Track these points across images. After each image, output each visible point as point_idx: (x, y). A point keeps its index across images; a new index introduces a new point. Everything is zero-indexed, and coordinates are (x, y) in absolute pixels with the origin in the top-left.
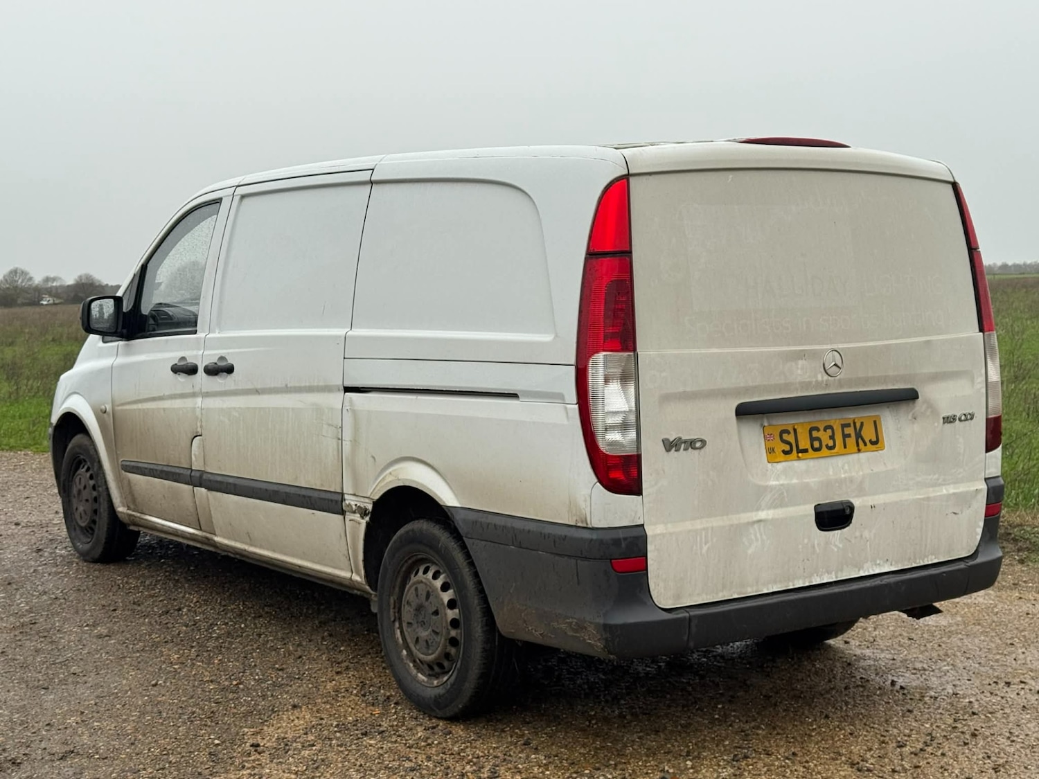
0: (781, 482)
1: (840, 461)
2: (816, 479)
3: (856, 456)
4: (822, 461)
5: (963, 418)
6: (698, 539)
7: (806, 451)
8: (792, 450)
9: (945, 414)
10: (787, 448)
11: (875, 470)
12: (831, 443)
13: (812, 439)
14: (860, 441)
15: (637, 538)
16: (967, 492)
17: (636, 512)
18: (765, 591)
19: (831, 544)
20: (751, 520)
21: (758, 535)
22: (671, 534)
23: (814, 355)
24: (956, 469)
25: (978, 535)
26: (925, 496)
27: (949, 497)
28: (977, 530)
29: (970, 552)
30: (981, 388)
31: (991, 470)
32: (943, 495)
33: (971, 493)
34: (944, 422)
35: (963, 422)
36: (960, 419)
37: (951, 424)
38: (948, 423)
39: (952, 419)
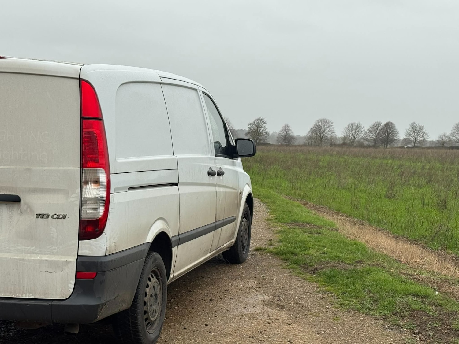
5: (55, 216)
9: (38, 213)
16: (58, 261)
24: (51, 246)
25: (71, 288)
26: (21, 258)
27: (41, 261)
28: (69, 285)
29: (64, 298)
30: (74, 201)
31: (84, 251)
32: (36, 260)
33: (63, 262)
34: (37, 218)
35: (55, 219)
36: (52, 217)
37: (45, 219)
38: (41, 218)
39: (44, 216)
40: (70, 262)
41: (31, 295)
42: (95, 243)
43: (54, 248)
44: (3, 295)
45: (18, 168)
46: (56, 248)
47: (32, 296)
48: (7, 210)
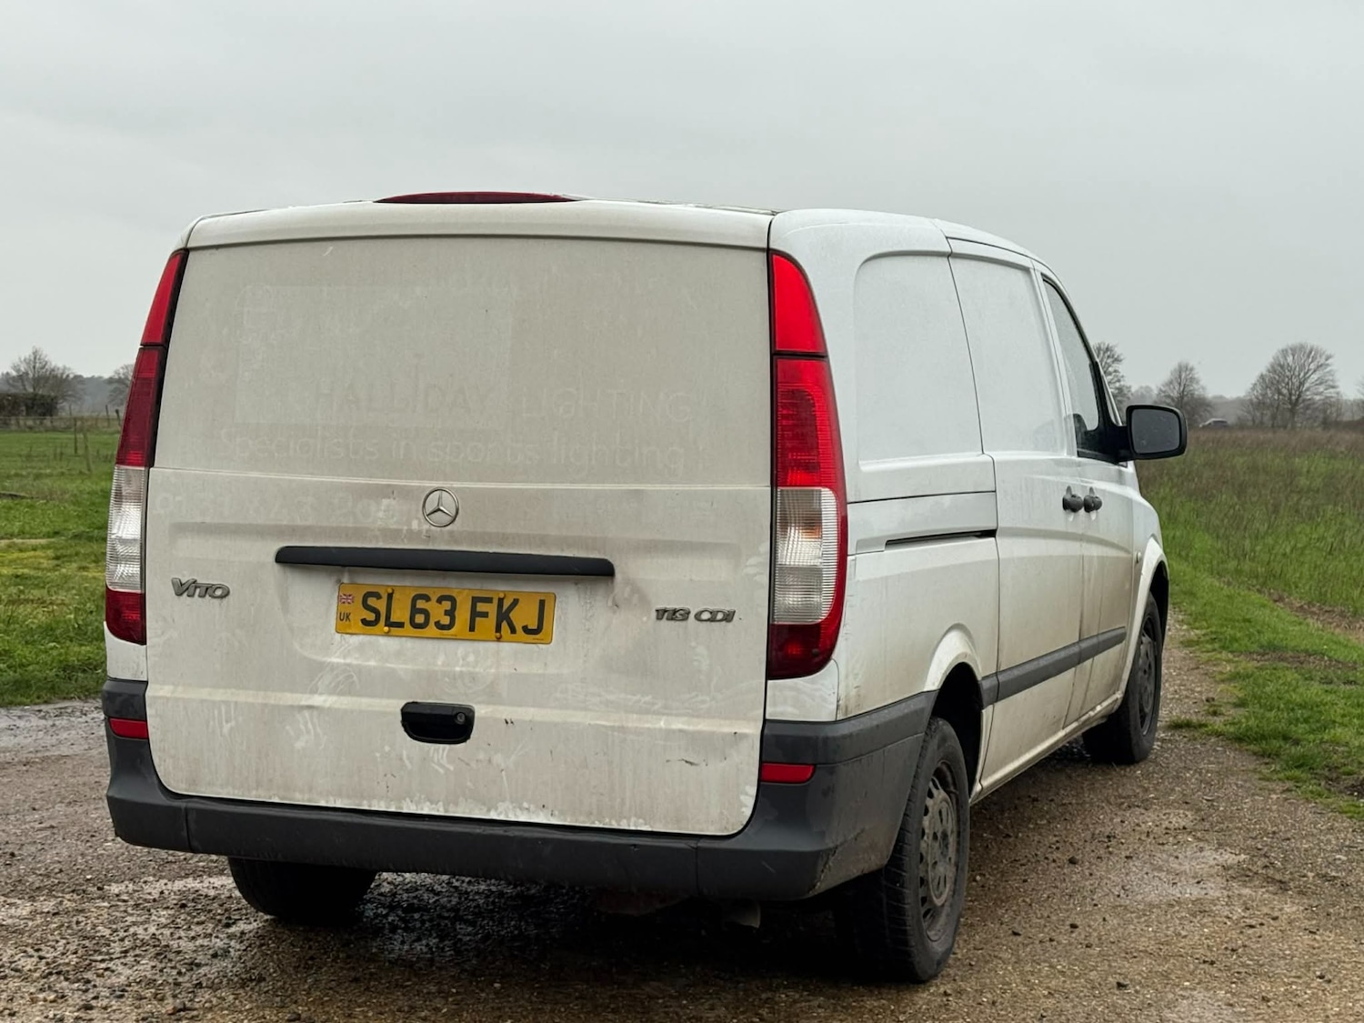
0: (348, 661)
1: (461, 648)
2: (409, 666)
3: (493, 645)
4: (430, 645)
5: (706, 616)
6: (216, 712)
7: (400, 625)
8: (377, 618)
9: (660, 606)
10: (371, 617)
11: (523, 670)
12: (446, 620)
13: (415, 611)
14: (504, 625)
15: (133, 696)
16: (713, 733)
17: (138, 665)
18: (323, 803)
19: (433, 762)
20: (296, 704)
21: (310, 726)
22: (177, 700)
23: (405, 493)
24: (694, 694)
25: (746, 806)
26: (617, 724)
27: (669, 734)
28: (742, 798)
29: (728, 831)
30: (755, 575)
31: (779, 709)
32: (655, 729)
33: (724, 736)
34: (659, 618)
35: (705, 623)
36: (698, 617)
37: (677, 622)
38: (668, 619)
39: (677, 614)
40: (744, 736)
41: (641, 821)
42: (809, 685)
43: (700, 698)
44: (569, 820)
45: (608, 487)
46: (708, 699)
47: (646, 824)
48: (579, 597)
